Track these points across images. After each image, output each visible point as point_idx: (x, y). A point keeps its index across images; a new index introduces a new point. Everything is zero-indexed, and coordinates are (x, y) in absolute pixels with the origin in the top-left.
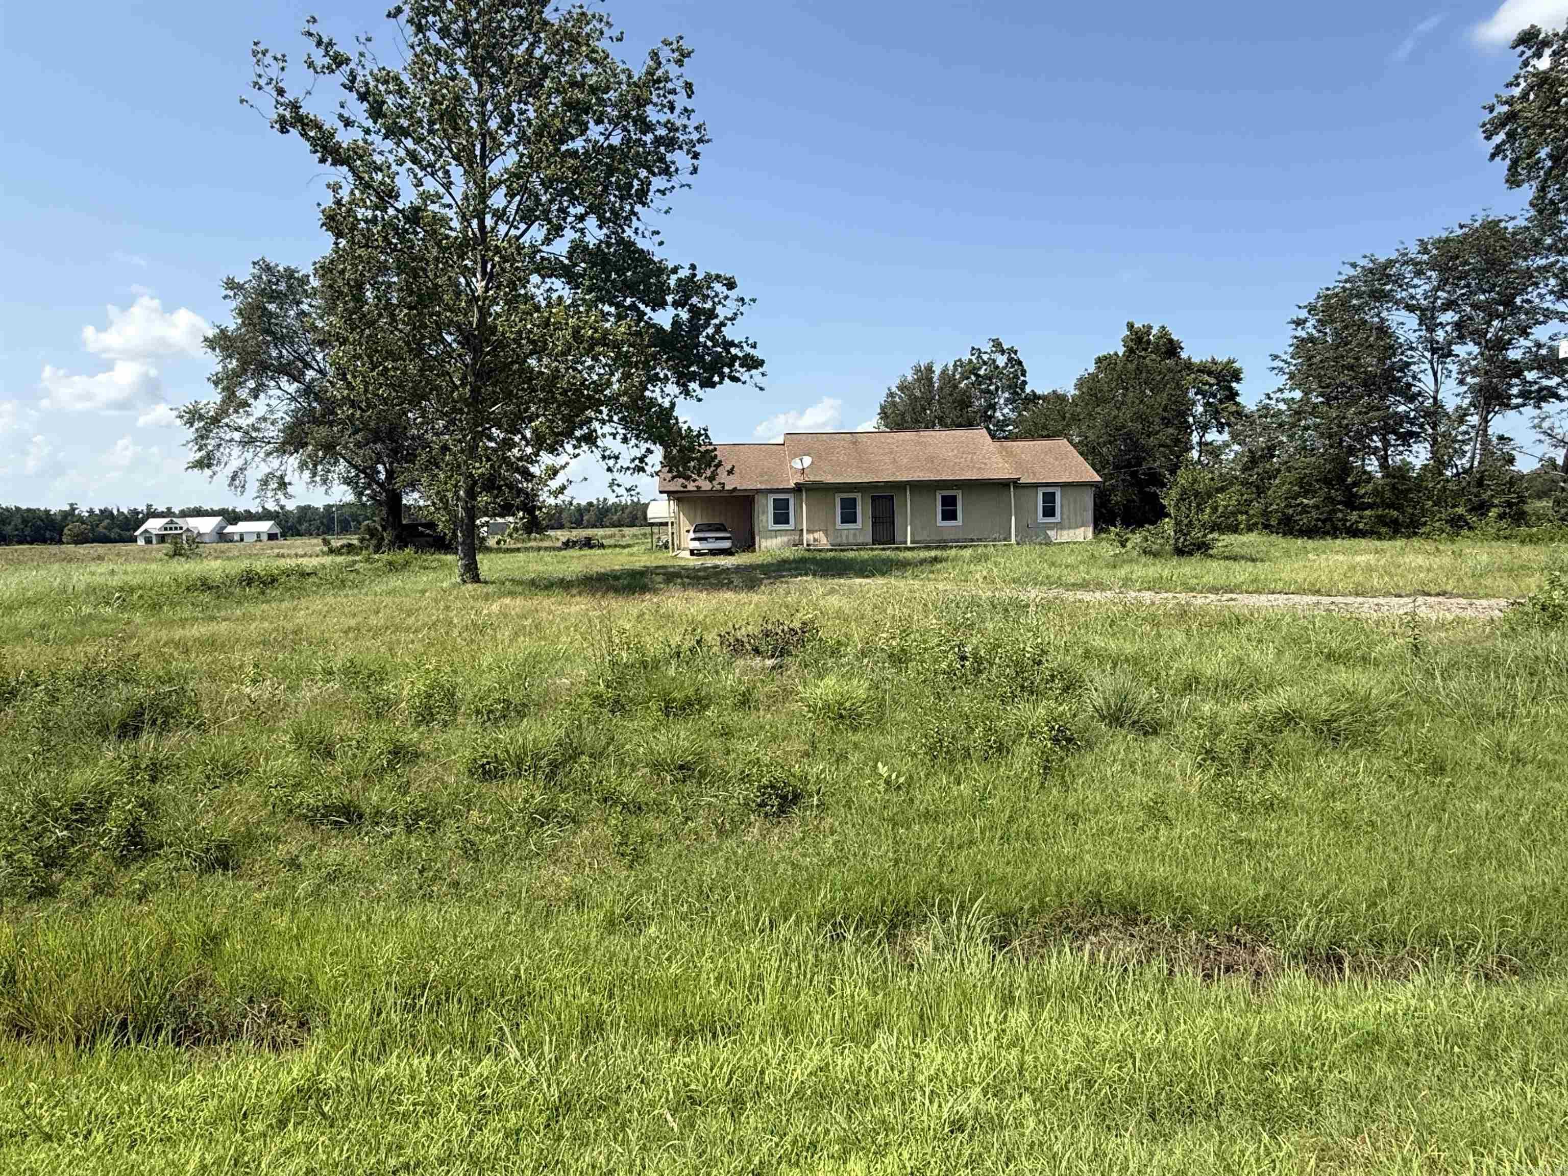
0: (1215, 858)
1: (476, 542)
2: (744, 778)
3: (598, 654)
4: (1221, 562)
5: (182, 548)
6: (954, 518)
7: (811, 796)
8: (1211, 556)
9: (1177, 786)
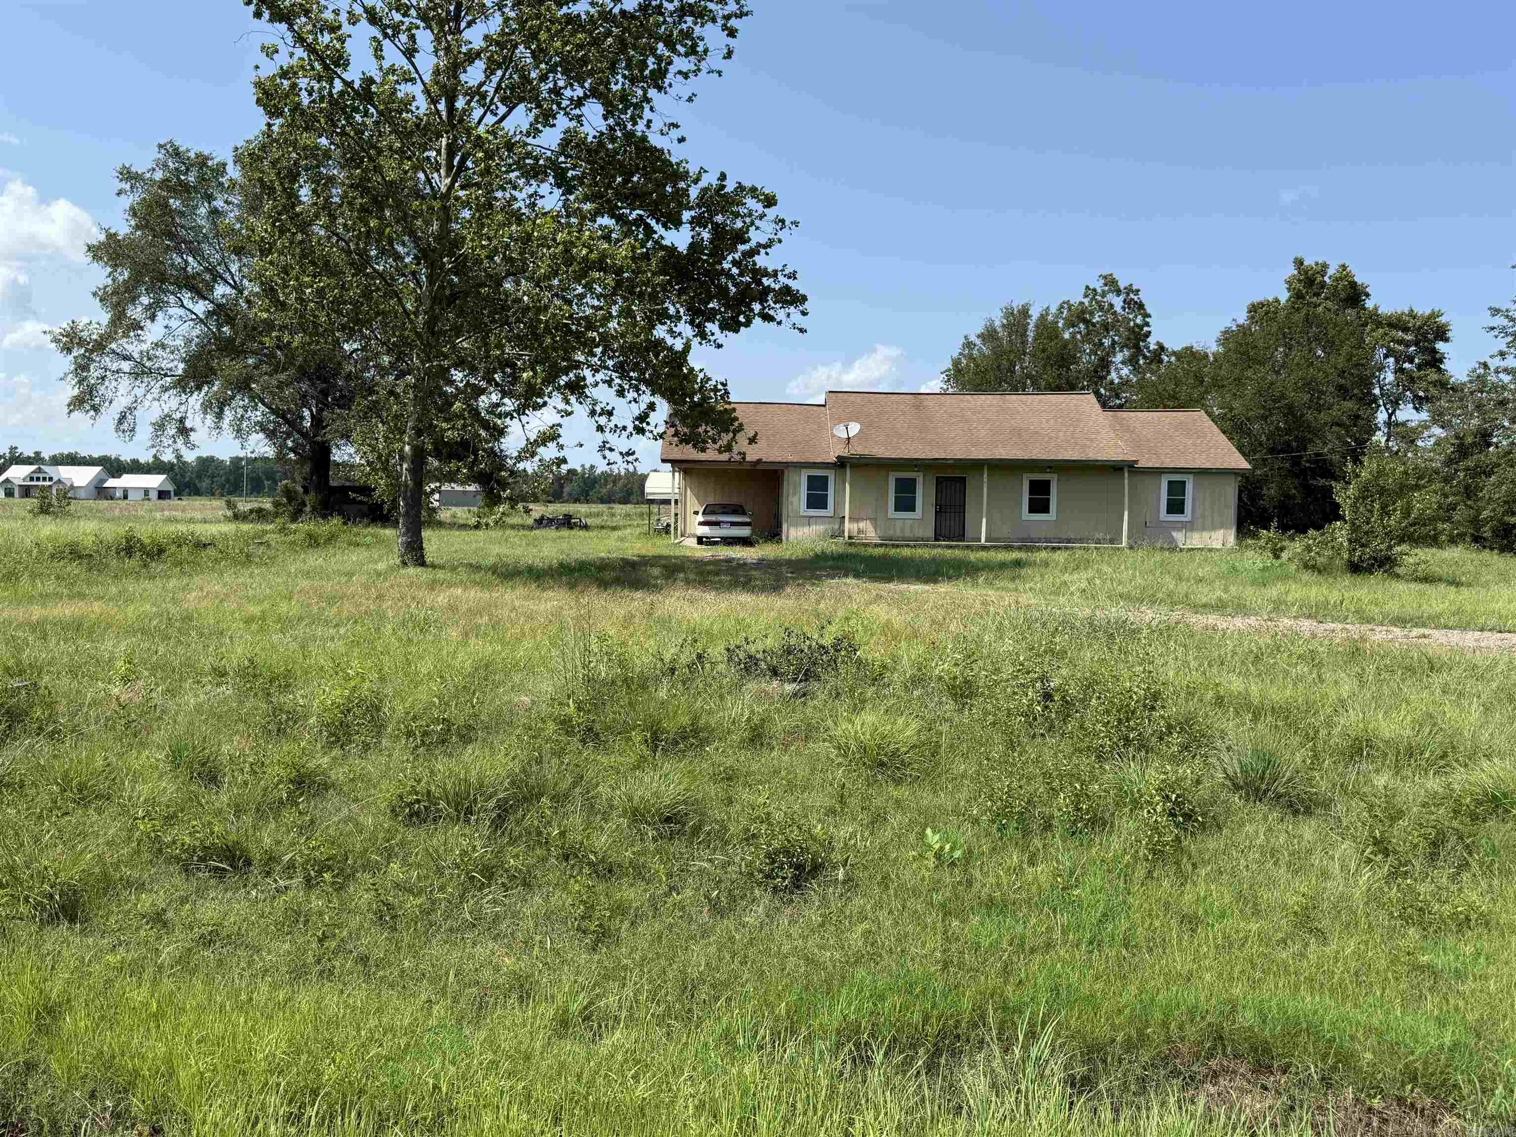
0: (1384, 989)
1: (424, 513)
2: (750, 838)
3: (569, 666)
4: (1413, 585)
5: (50, 505)
6: (1045, 509)
7: (835, 868)
8: (1398, 576)
9: (1335, 886)
